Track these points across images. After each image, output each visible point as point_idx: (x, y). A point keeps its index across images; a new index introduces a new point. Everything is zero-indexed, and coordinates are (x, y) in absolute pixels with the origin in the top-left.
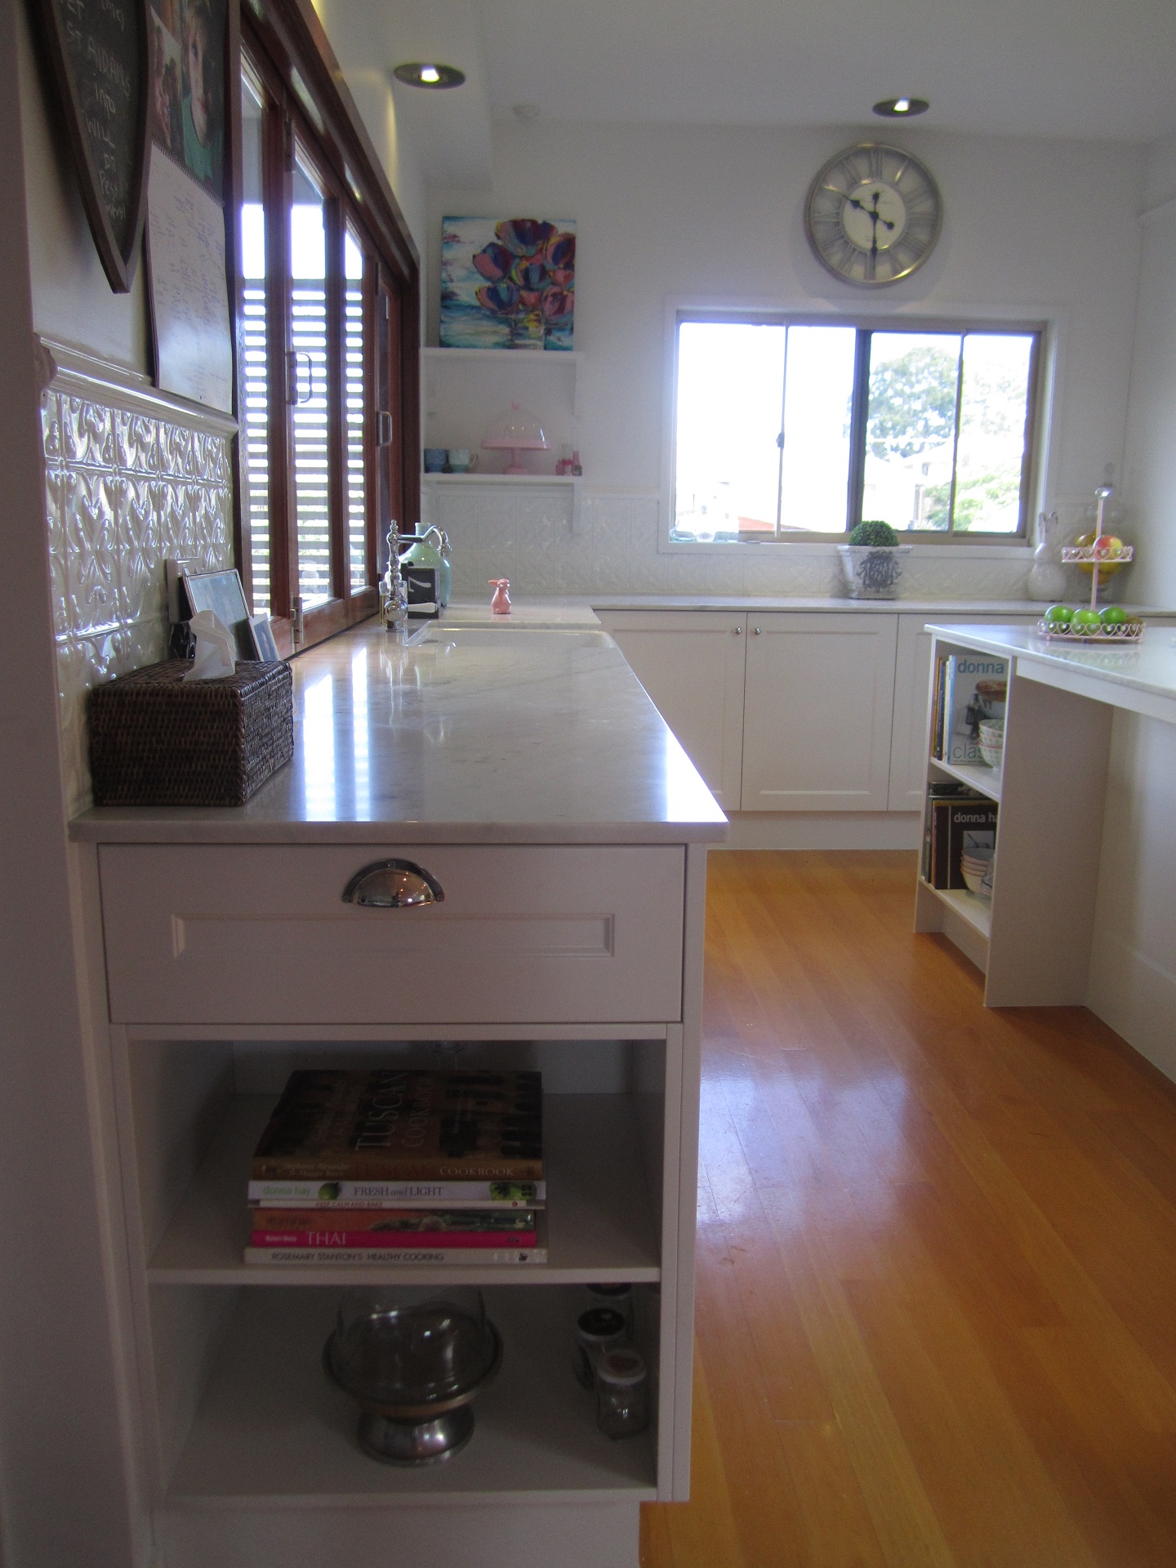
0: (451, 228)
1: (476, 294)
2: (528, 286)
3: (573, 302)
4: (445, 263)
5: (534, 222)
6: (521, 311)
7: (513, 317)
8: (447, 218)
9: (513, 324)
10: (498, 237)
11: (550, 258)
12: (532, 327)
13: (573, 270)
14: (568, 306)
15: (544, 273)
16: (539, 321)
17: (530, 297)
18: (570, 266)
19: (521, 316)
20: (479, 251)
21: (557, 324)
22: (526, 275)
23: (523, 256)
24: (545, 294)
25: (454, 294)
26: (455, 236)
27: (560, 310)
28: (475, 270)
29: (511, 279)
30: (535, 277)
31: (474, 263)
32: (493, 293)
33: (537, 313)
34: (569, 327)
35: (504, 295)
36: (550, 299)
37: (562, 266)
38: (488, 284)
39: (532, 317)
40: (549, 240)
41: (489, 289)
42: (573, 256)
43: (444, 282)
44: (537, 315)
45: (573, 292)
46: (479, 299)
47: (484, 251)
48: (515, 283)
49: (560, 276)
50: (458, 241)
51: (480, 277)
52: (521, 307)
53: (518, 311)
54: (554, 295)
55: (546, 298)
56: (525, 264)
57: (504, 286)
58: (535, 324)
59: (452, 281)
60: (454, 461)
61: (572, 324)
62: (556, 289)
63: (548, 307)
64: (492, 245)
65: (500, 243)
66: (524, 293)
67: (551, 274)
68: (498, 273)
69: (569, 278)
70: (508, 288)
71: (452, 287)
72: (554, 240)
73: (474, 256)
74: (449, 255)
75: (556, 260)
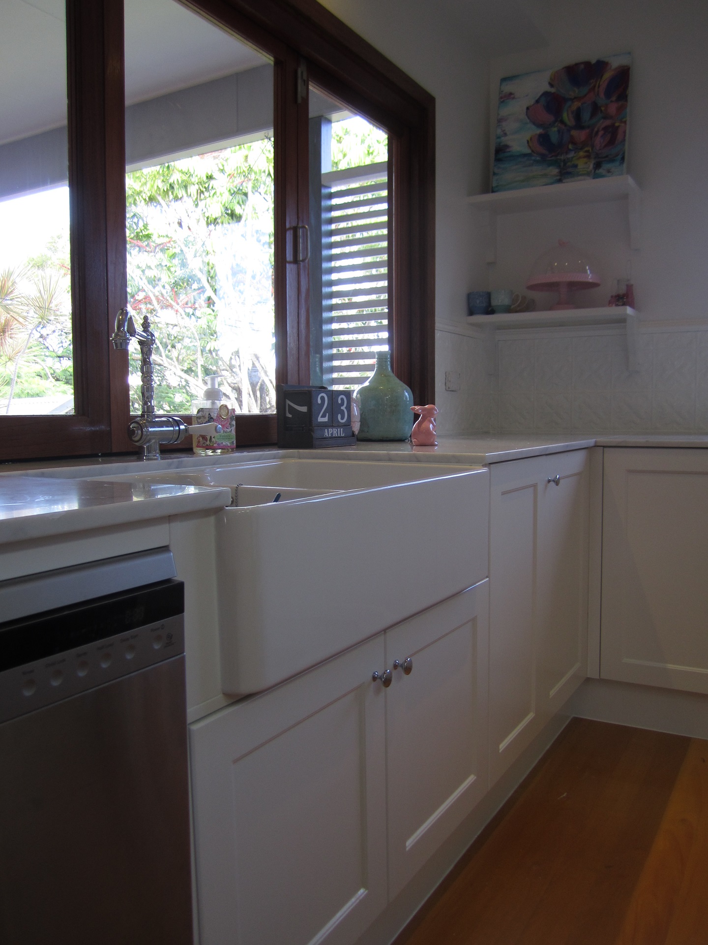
0: (508, 88)
1: (528, 141)
2: (579, 126)
3: (625, 132)
4: (500, 121)
5: (587, 64)
6: (571, 150)
7: (562, 157)
8: (504, 80)
9: (562, 164)
10: (551, 85)
11: (602, 95)
12: (581, 164)
13: (626, 101)
14: (620, 137)
15: (595, 108)
16: (588, 157)
17: (580, 135)
18: (623, 97)
19: (571, 155)
20: (532, 102)
21: (607, 156)
22: (578, 115)
23: (575, 98)
24: (596, 129)
25: (507, 146)
26: (511, 94)
27: (612, 142)
28: (528, 121)
29: (562, 122)
30: (586, 116)
31: (527, 114)
32: (544, 139)
33: (586, 149)
34: (620, 157)
35: (554, 138)
36: (601, 133)
37: (614, 99)
38: (539, 131)
39: (582, 154)
40: (602, 76)
41: (540, 135)
42: (626, 87)
43: (499, 138)
44: (587, 151)
45: (625, 122)
46: (530, 147)
47: (537, 101)
48: (565, 125)
49: (612, 109)
50: (514, 98)
51: (533, 127)
52: (570, 147)
53: (568, 151)
54: (605, 129)
55: (597, 133)
56: (576, 105)
57: (555, 129)
58: (585, 160)
59: (505, 134)
60: (495, 302)
61: (624, 153)
62: (608, 122)
63: (599, 141)
64: (546, 94)
65: (553, 90)
66: (574, 133)
67: (603, 109)
68: (550, 118)
69: (621, 109)
70: (559, 131)
71: (505, 140)
72: (607, 75)
73: (528, 108)
74: (505, 111)
75: (608, 94)
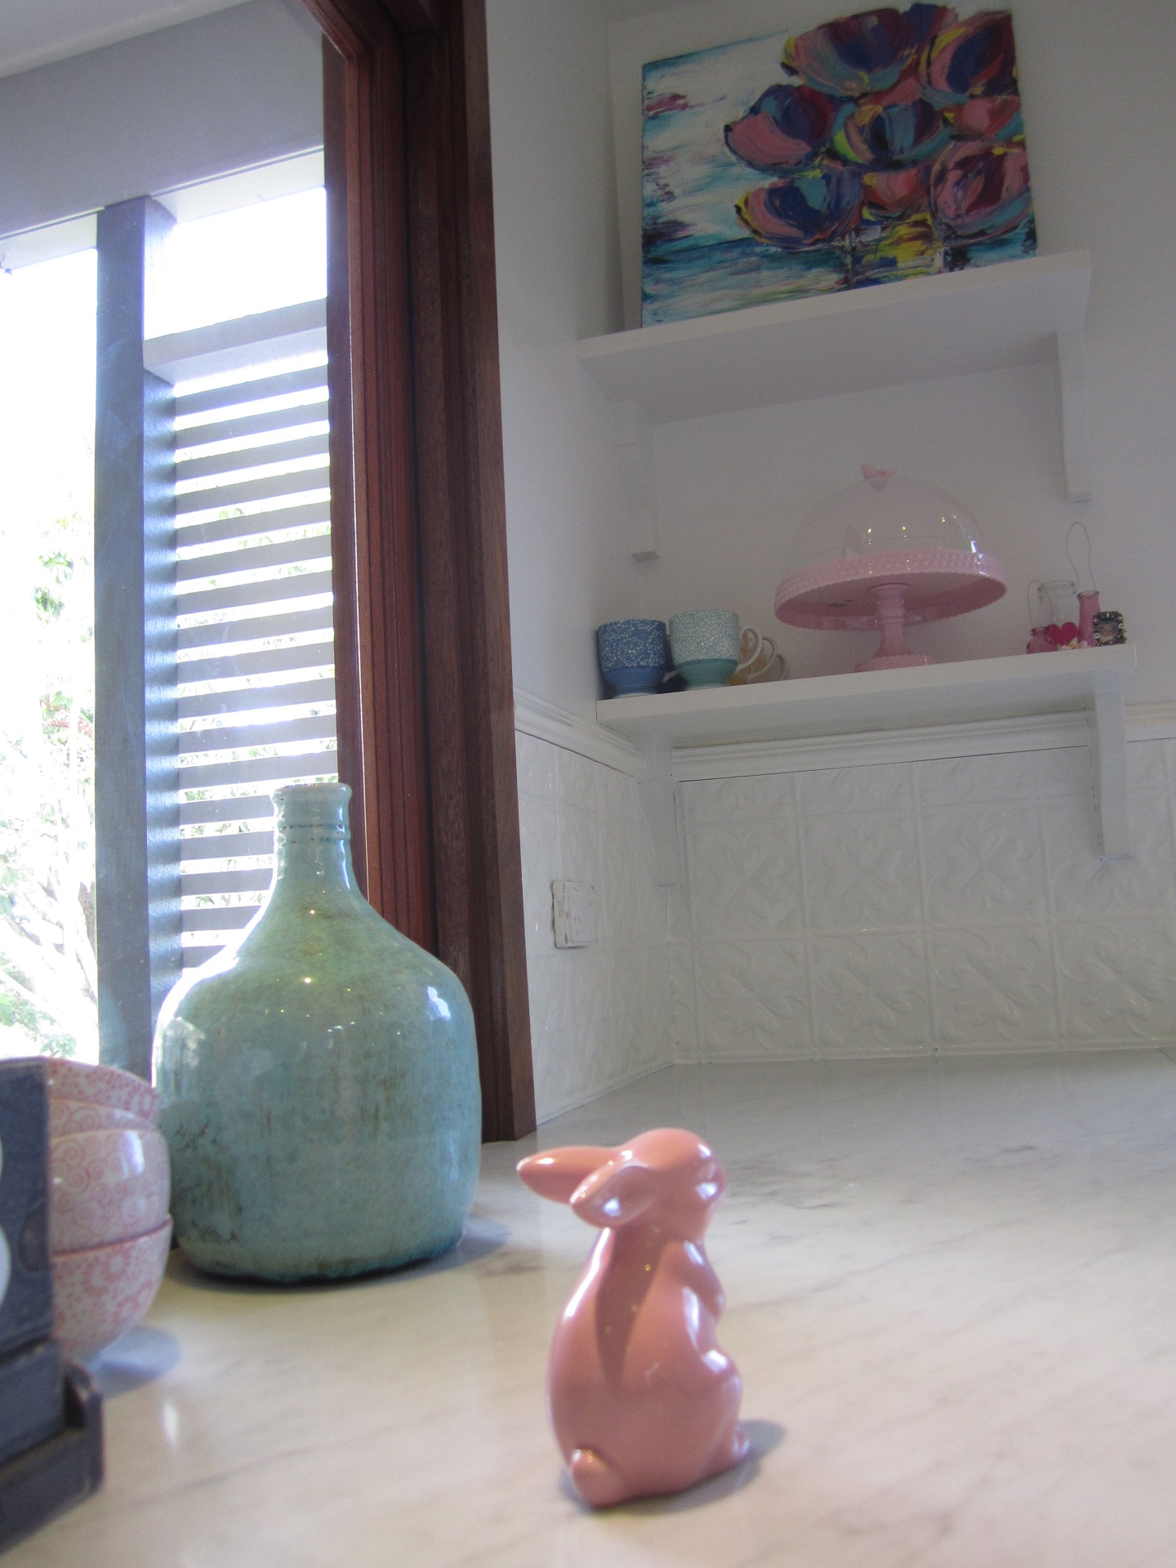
0: (664, 84)
1: (738, 210)
2: (883, 156)
3: (1025, 170)
4: (650, 164)
5: (887, 15)
6: (869, 223)
7: (847, 243)
8: (651, 67)
9: (848, 260)
10: (790, 69)
11: (941, 82)
12: (905, 256)
13: (1016, 92)
14: (1011, 180)
15: (926, 118)
16: (926, 237)
17: (892, 185)
18: (1004, 82)
19: (872, 235)
20: (741, 113)
21: (982, 233)
22: (877, 136)
23: (864, 95)
24: (937, 167)
25: (677, 225)
26: (676, 97)
27: (990, 195)
28: (733, 158)
29: (833, 154)
30: (902, 137)
31: (727, 142)
32: (786, 201)
33: (916, 217)
34: (1021, 231)
35: (816, 197)
36: (953, 176)
37: (978, 90)
38: (769, 181)
39: (903, 230)
40: (932, 43)
41: (772, 192)
42: (1010, 59)
43: (651, 204)
44: (916, 224)
45: (1022, 144)
46: (746, 222)
47: (755, 110)
48: (845, 161)
49: (978, 114)
50: (685, 106)
51: (750, 171)
52: (867, 214)
53: (861, 226)
54: (965, 164)
55: (942, 176)
56: (868, 112)
57: (818, 173)
58: (918, 245)
59: (670, 196)
60: (684, 653)
61: (1032, 221)
62: (970, 148)
63: (951, 197)
64: (776, 91)
65: (796, 81)
66: (873, 179)
67: (949, 116)
68: (797, 148)
69: (1007, 113)
70: (827, 178)
71: (668, 210)
72: (948, 37)
73: (728, 129)
74: (660, 141)
75: (958, 79)
